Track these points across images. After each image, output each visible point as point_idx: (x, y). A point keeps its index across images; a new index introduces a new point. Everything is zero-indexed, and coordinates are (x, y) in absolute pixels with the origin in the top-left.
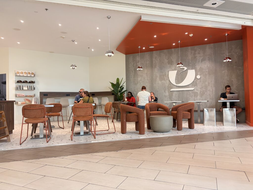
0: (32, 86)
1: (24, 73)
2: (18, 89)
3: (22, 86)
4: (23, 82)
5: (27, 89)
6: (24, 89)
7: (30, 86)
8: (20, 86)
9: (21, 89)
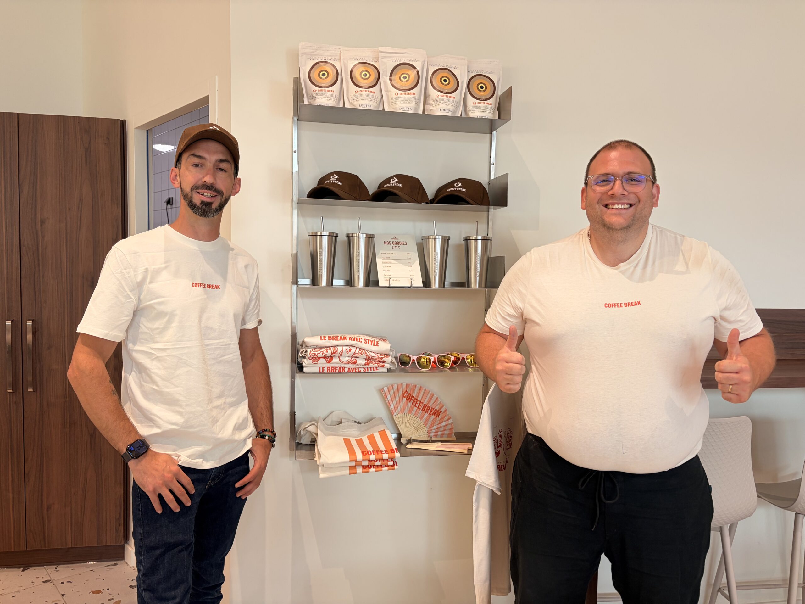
0: (467, 240)
1: (385, 79)
2: (323, 282)
3: (370, 238)
4: (372, 188)
5: (419, 283)
6: (383, 282)
7: (446, 240)
8: (342, 238)
9: (350, 282)
